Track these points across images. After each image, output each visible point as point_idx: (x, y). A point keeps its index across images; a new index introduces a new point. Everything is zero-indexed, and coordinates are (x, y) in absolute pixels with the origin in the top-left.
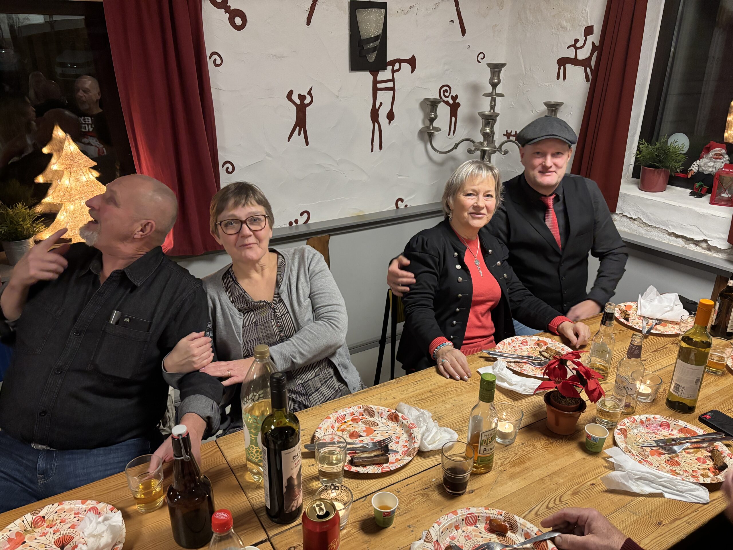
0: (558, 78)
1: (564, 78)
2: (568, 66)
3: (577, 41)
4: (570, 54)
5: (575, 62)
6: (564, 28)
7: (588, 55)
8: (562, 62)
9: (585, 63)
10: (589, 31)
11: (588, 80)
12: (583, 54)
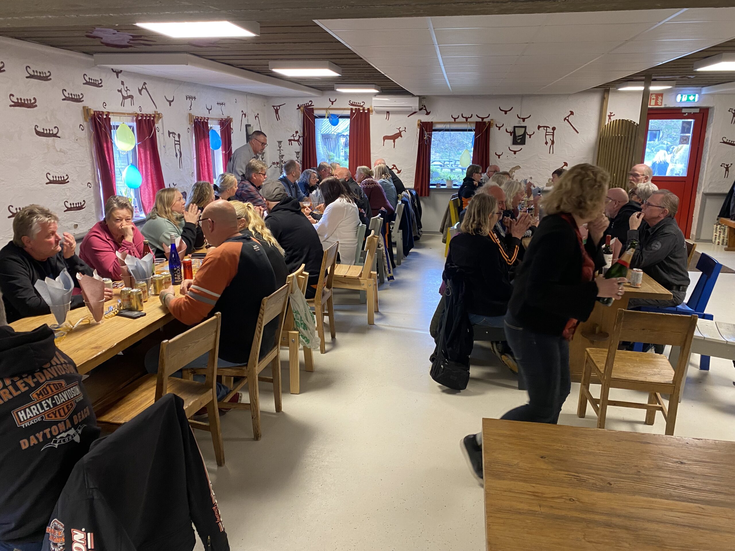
0: (289, 145)
1: (292, 145)
2: (292, 141)
3: (293, 135)
4: (292, 138)
5: (294, 140)
6: (289, 131)
7: (298, 139)
8: (290, 140)
9: (298, 141)
10: (297, 132)
11: (299, 145)
12: (296, 138)
